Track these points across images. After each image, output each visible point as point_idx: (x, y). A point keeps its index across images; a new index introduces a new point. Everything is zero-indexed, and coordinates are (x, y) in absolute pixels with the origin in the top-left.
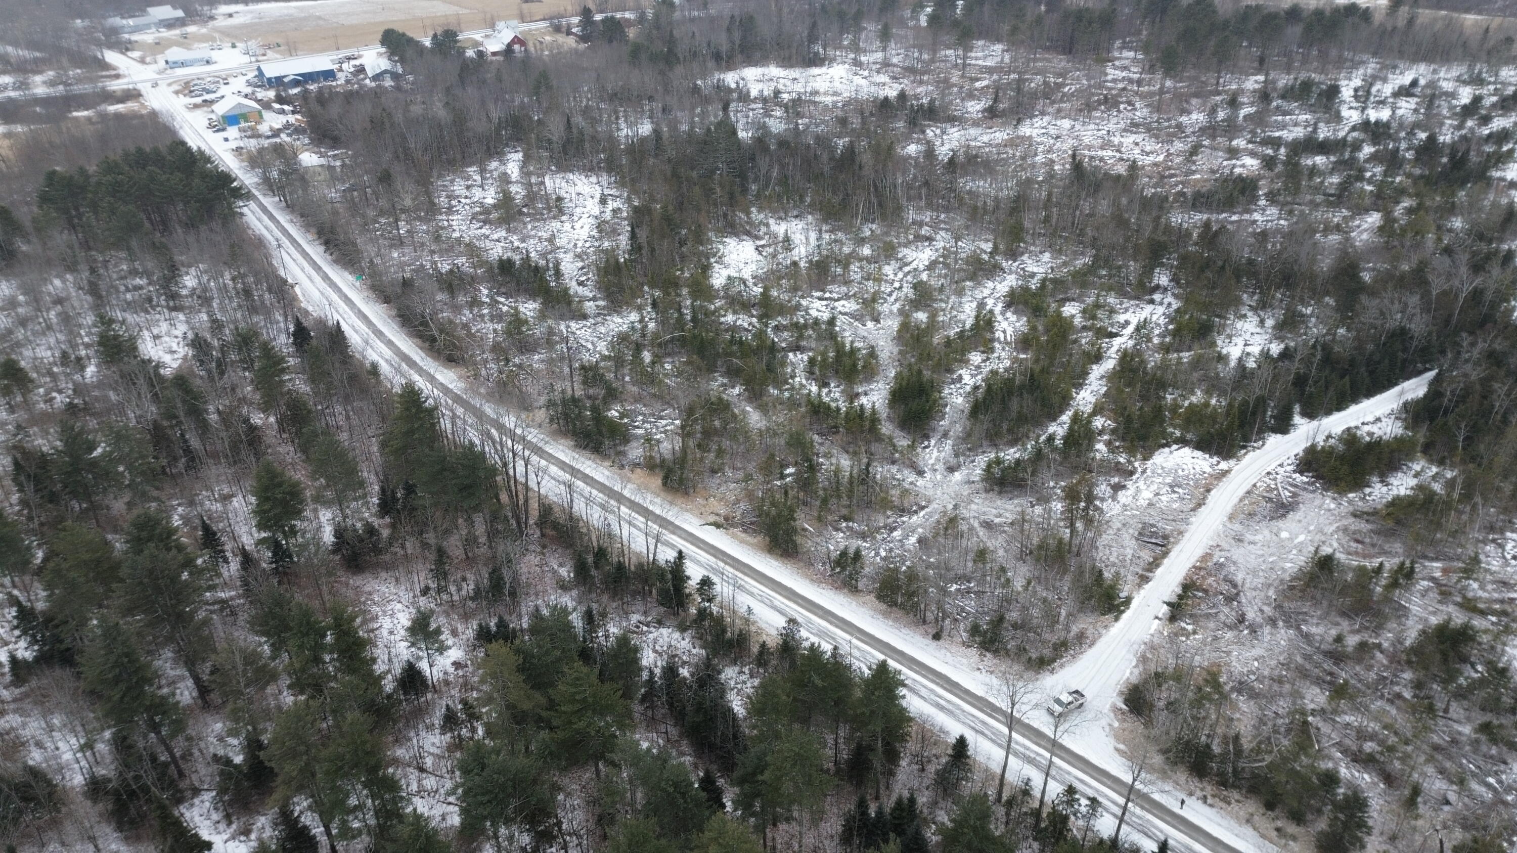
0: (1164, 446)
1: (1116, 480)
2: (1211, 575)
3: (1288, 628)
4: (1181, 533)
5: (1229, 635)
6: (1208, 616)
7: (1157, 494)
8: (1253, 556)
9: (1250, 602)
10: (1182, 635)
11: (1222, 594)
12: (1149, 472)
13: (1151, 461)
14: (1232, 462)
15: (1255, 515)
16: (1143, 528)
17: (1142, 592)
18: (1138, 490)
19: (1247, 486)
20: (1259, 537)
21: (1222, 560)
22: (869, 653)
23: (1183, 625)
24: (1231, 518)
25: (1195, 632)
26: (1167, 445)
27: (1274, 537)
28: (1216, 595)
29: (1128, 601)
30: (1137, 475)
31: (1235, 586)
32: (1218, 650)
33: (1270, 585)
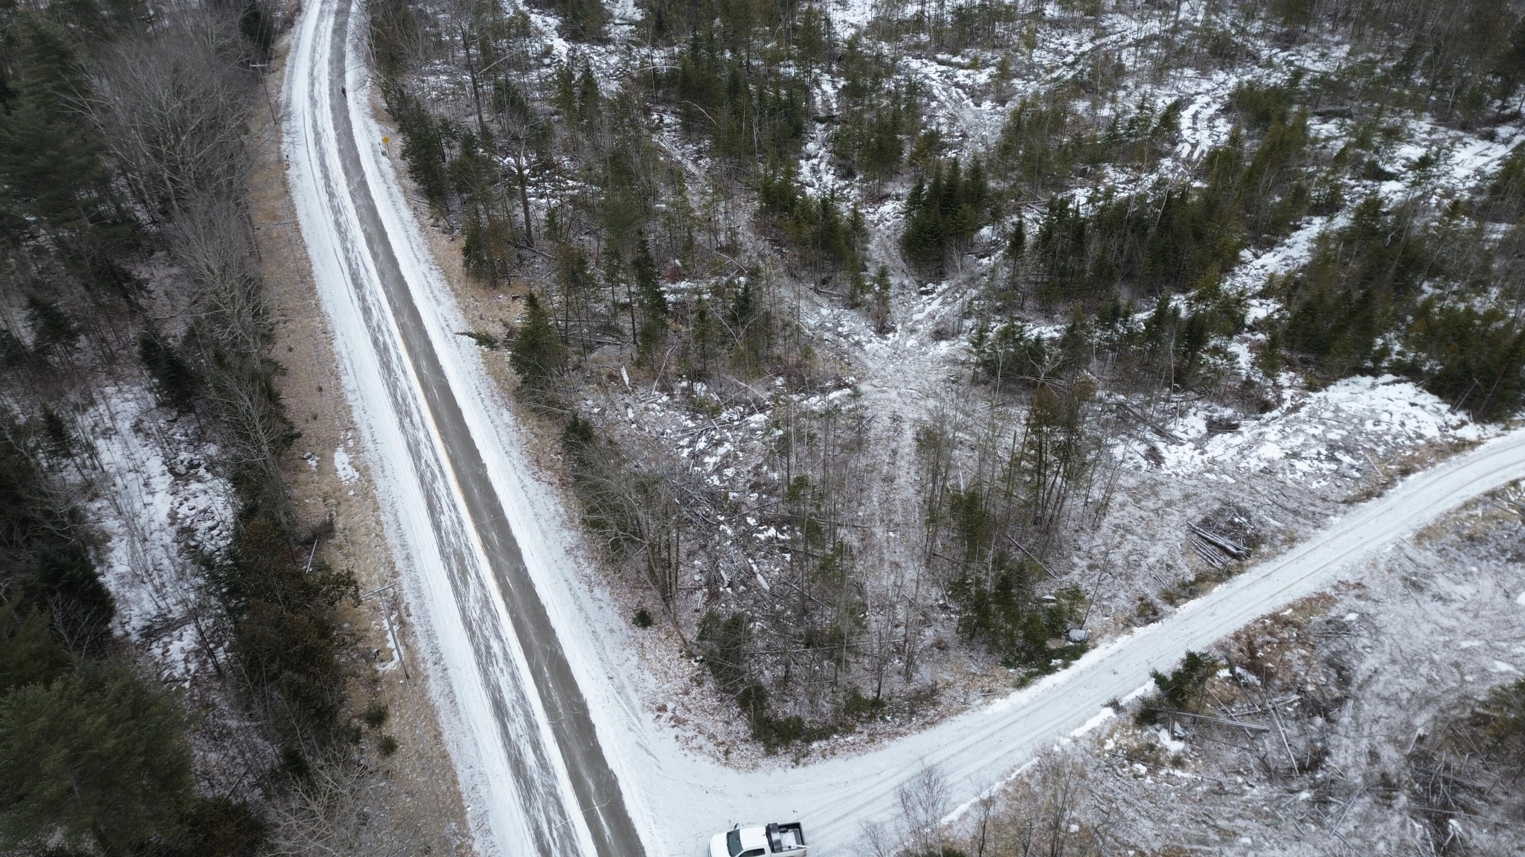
0: (1364, 372)
1: (1228, 412)
2: (1303, 644)
3: (1414, 815)
4: (1291, 541)
5: (1258, 792)
6: (1234, 733)
7: (1295, 455)
8: (1427, 627)
9: (1358, 727)
10: (1145, 761)
11: (1300, 691)
12: (1303, 413)
13: (1322, 394)
14: (1492, 429)
15: (1483, 541)
16: (1219, 513)
17: (1123, 640)
18: (1260, 439)
19: (1497, 481)
20: (1466, 590)
21: (1352, 617)
22: (495, 618)
23: (1164, 737)
24: (1422, 537)
25: (1177, 762)
26: (1375, 372)
27: (1500, 599)
28: (1286, 689)
29: (1078, 650)
30: (1275, 413)
31: (1344, 681)
32: (1206, 820)
33: (1429, 701)
